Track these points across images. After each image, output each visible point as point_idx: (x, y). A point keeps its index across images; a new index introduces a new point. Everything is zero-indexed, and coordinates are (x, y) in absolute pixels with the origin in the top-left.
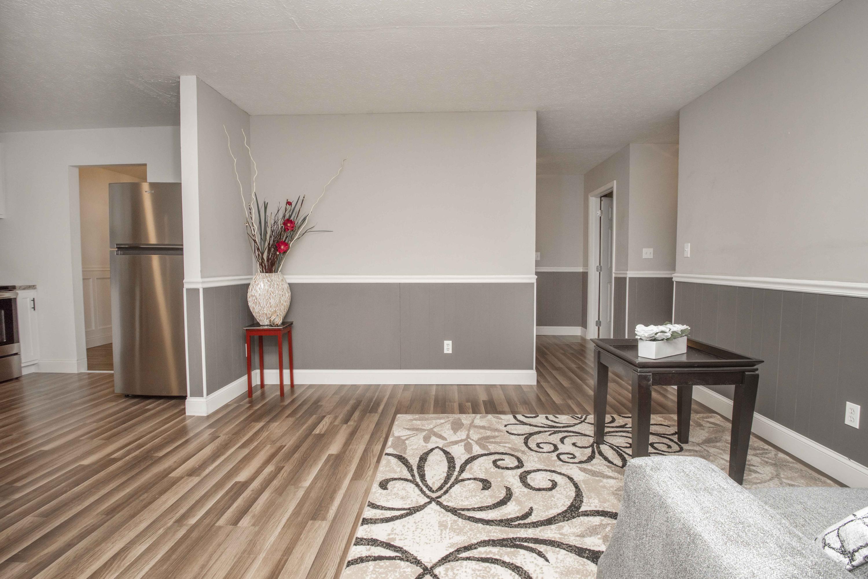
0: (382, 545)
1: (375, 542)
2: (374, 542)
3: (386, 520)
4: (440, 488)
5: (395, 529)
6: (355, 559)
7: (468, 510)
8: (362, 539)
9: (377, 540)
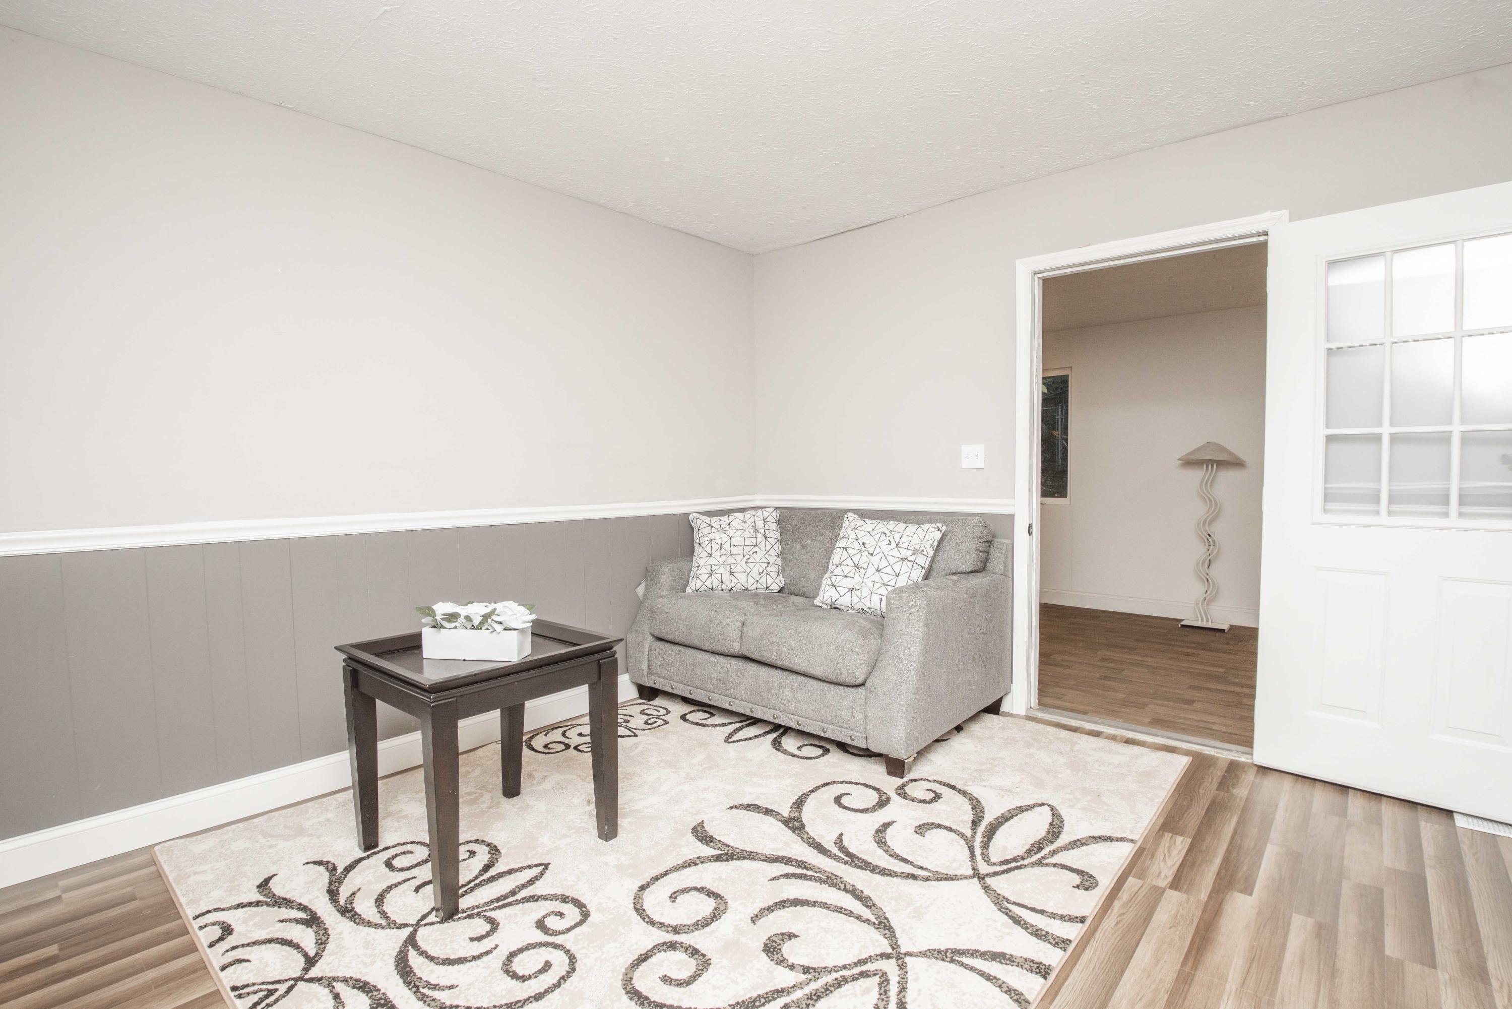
0: (1025, 924)
1: (1035, 932)
2: (1038, 934)
3: (1005, 958)
4: (864, 975)
5: (996, 937)
6: (1072, 922)
7: (859, 918)
8: (1056, 945)
9: (1031, 934)
